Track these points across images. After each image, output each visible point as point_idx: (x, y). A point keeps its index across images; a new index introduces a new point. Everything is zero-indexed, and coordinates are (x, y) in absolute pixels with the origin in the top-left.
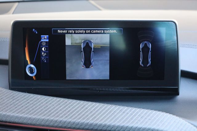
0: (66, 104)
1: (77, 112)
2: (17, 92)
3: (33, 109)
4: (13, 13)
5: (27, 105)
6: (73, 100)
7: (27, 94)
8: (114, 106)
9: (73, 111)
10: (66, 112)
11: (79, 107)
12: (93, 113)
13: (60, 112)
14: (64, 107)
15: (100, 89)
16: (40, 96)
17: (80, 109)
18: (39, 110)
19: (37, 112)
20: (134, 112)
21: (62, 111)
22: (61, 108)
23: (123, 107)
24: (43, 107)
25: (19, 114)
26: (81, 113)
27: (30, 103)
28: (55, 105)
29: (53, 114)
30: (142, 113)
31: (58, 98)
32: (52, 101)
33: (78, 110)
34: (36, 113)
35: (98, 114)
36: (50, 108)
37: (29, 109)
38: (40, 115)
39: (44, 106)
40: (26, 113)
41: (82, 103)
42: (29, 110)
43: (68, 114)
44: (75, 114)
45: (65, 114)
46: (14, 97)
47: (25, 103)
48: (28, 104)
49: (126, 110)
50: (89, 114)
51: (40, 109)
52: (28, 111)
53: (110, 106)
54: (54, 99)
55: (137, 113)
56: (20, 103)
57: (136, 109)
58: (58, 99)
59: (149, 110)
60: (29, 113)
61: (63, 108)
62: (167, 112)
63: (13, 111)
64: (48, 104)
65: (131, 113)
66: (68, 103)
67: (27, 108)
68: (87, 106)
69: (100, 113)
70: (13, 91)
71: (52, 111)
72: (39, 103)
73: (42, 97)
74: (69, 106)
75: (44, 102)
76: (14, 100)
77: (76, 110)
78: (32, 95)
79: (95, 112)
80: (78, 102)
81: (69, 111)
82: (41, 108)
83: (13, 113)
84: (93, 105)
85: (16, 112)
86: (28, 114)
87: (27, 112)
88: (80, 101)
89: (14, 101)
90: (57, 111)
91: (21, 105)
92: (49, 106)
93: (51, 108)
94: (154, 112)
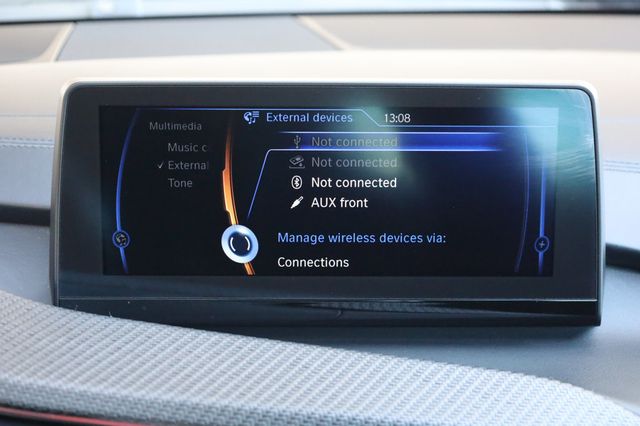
0: (239, 354)
1: (277, 379)
2: (80, 313)
3: (133, 370)
4: (57, 59)
5: (113, 357)
6: (263, 340)
7: (114, 319)
8: (396, 360)
9: (264, 377)
10: (239, 378)
11: (280, 363)
12: (327, 382)
13: (222, 379)
14: (235, 363)
15: (346, 305)
16: (154, 328)
17: (286, 371)
18: (154, 372)
19: (146, 378)
20: (458, 380)
21: (226, 376)
22: (225, 365)
23: (423, 363)
24: (165, 364)
25: (89, 384)
26: (289, 381)
27: (123, 349)
28: (204, 357)
29: (199, 385)
30: (483, 383)
31: (211, 333)
32: (195, 342)
33: (278, 372)
34: (142, 380)
35: (344, 387)
36: (188, 364)
37: (120, 369)
38: (157, 388)
39: (169, 361)
40: (110, 381)
41: (292, 350)
42: (121, 373)
43: (248, 384)
44: (268, 387)
45: (239, 386)
46: (71, 329)
47: (109, 349)
48: (117, 354)
49: (433, 374)
50: (316, 385)
51: (158, 369)
52: (118, 375)
53: (380, 361)
54: (201, 337)
55: (470, 382)
56: (92, 349)
57: (466, 368)
58: (215, 337)
59: (506, 374)
60: (122, 384)
61: (229, 367)
62: (564, 380)
63: (69, 376)
64: (179, 353)
65: (448, 382)
66: (246, 349)
67: (114, 367)
68: (307, 360)
69: (348, 384)
70: (68, 311)
71: (195, 377)
72: (152, 351)
73: (160, 330)
74: (248, 359)
75: (170, 345)
76: (72, 339)
77: (271, 371)
78: (128, 324)
79: (334, 380)
80: (277, 348)
81: (248, 377)
82: (161, 366)
83: (71, 380)
84: (325, 357)
85: (80, 378)
86: (118, 386)
87: (113, 378)
88: (284, 343)
89: (72, 342)
90: (211, 376)
91: (96, 357)
92: (184, 360)
93: (193, 366)
94: (524, 379)
